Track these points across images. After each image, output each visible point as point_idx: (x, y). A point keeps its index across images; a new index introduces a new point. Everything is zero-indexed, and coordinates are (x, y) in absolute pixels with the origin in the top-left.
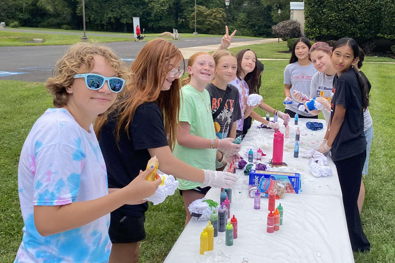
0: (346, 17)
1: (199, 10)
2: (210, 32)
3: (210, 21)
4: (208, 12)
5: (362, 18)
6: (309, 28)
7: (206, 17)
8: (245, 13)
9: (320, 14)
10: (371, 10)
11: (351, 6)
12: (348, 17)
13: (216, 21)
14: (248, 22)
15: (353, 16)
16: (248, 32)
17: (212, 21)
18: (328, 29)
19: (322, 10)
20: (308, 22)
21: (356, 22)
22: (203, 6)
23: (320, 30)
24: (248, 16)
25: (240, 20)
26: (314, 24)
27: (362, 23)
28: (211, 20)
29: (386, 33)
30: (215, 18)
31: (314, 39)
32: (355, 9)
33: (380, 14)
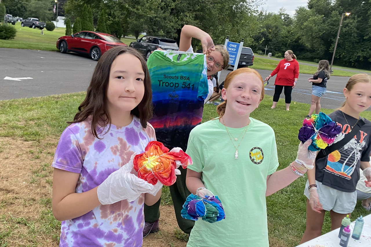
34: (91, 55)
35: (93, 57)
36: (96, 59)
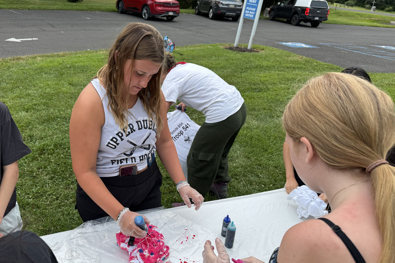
34: (142, 14)
35: (144, 16)
36: (146, 18)
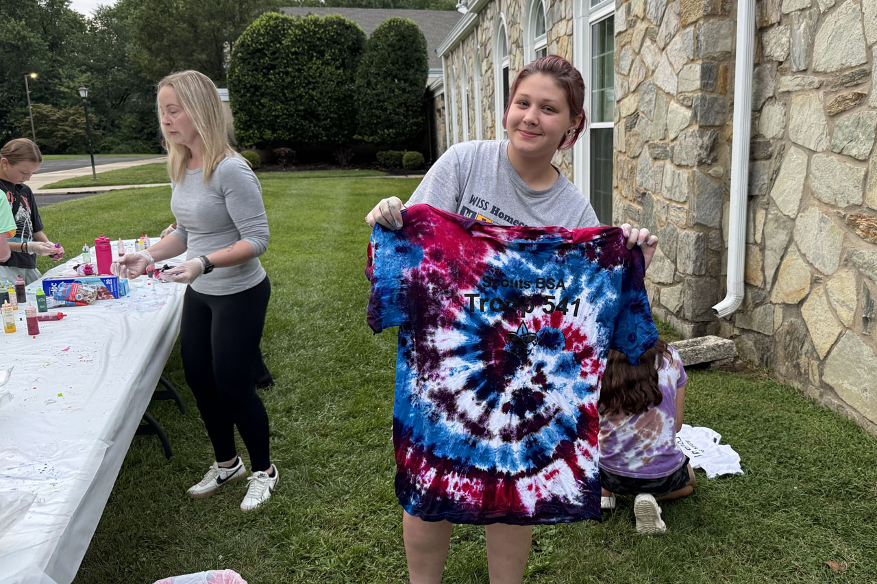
0: (300, 111)
1: (38, 112)
2: (67, 151)
3: (66, 131)
4: (59, 114)
5: (325, 111)
6: (241, 129)
7: (55, 123)
8: (135, 114)
9: (258, 107)
10: (338, 100)
11: (306, 93)
12: (303, 110)
13: (78, 131)
14: (143, 128)
15: (311, 109)
16: (145, 146)
17: (69, 129)
18: (274, 131)
19: (259, 101)
20: (239, 121)
21: (318, 119)
22: (46, 103)
23: (261, 133)
24: (141, 119)
25: (126, 126)
26: (249, 123)
27: (326, 120)
28: (66, 128)
29: (365, 134)
30: (75, 124)
31: (254, 147)
32: (312, 98)
33: (353, 104)
